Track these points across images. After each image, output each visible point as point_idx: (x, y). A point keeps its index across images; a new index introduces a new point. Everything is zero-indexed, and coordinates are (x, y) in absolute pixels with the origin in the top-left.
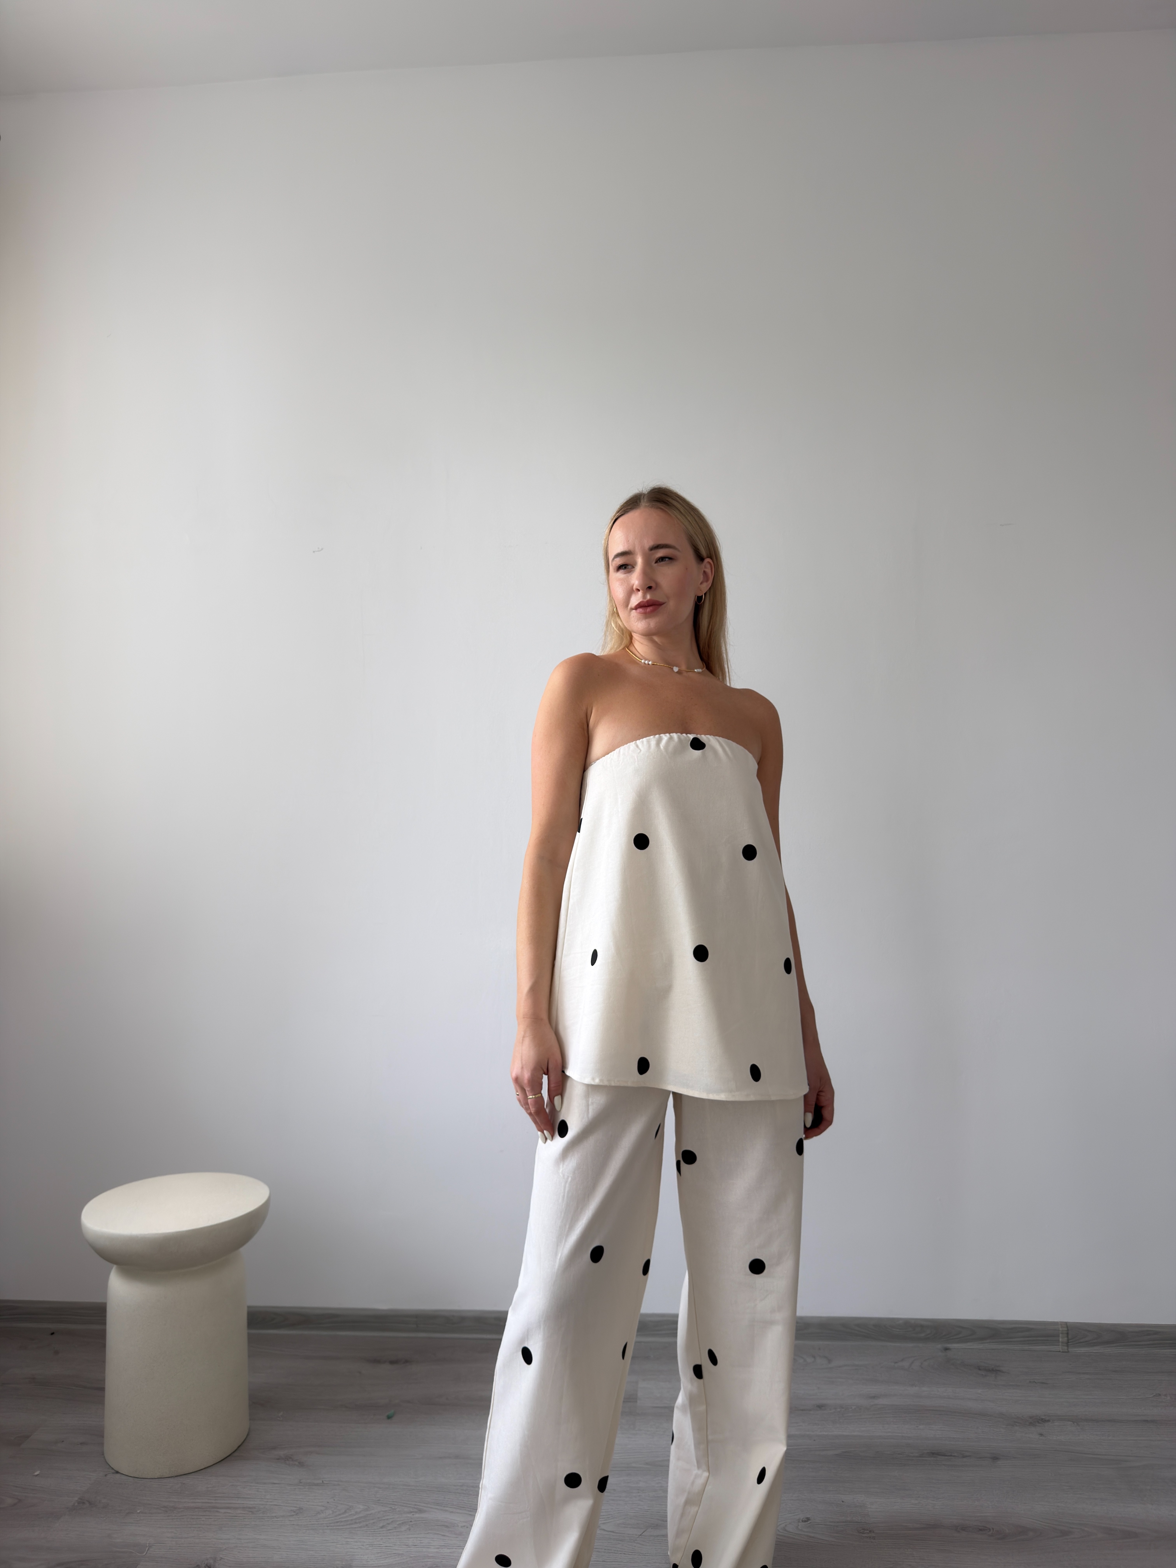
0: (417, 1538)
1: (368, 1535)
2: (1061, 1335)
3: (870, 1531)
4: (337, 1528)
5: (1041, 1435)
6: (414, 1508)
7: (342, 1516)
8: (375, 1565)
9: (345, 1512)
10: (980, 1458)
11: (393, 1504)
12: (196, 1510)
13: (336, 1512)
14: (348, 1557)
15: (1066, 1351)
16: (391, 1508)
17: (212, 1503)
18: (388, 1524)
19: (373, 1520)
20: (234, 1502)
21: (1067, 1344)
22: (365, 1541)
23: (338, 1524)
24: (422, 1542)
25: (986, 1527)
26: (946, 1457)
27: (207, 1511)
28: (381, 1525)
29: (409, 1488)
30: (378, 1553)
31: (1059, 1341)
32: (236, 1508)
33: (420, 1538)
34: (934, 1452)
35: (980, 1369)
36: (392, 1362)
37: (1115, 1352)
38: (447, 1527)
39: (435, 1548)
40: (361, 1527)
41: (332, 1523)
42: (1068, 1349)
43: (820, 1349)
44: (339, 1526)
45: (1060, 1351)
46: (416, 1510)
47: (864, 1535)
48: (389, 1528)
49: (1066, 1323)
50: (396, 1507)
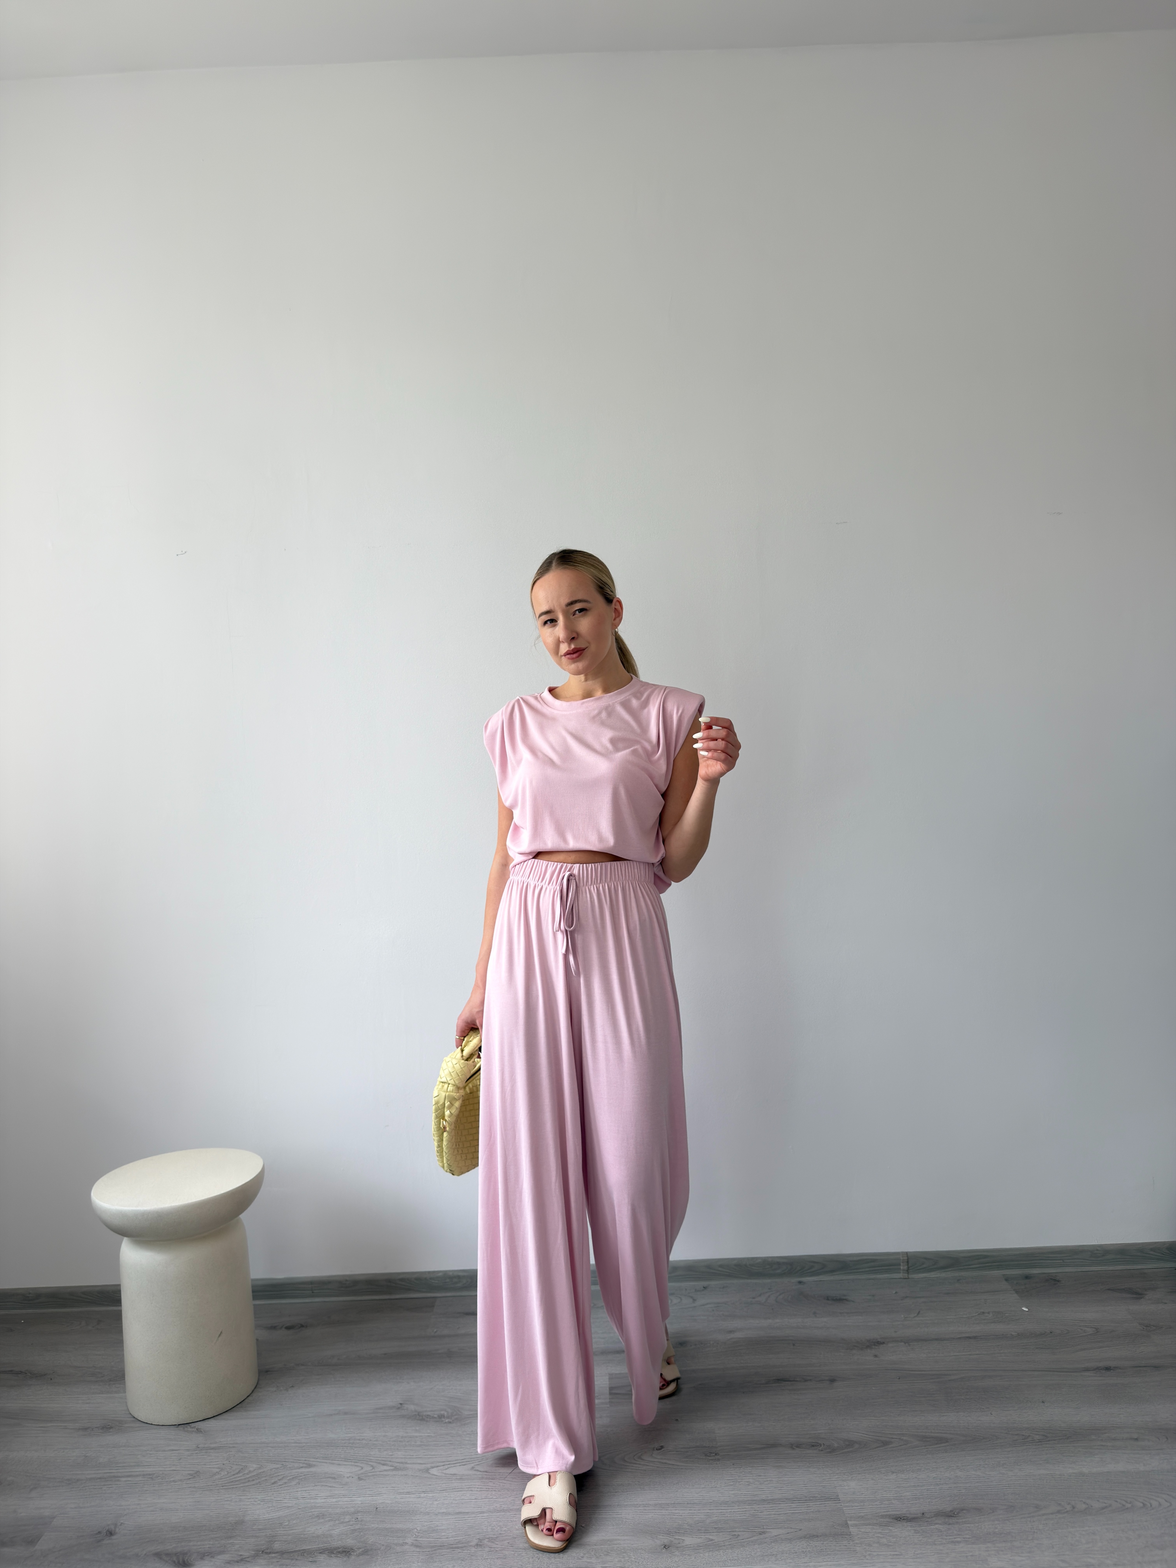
0: (306, 1491)
1: (260, 1492)
2: (902, 1264)
3: (716, 1454)
4: (232, 1487)
5: (876, 1356)
6: (304, 1463)
7: (236, 1476)
8: (267, 1518)
9: (239, 1472)
10: (820, 1381)
11: (284, 1461)
12: (98, 1480)
13: (231, 1472)
14: (241, 1513)
15: (907, 1277)
16: (283, 1465)
17: (114, 1473)
18: (280, 1480)
19: (265, 1477)
20: (134, 1470)
21: (908, 1271)
22: (257, 1497)
23: (232, 1484)
24: (310, 1494)
25: (818, 1443)
27: (108, 1480)
28: (273, 1481)
30: (269, 1507)
31: (900, 1269)
32: (137, 1476)
33: (308, 1490)
35: (828, 1299)
36: (288, 1328)
38: (334, 1478)
39: (321, 1499)
40: (254, 1485)
41: (227, 1483)
44: (234, 1485)
45: (901, 1278)
46: (305, 1465)
47: (710, 1458)
48: (279, 1484)
49: (907, 1253)
50: (287, 1464)
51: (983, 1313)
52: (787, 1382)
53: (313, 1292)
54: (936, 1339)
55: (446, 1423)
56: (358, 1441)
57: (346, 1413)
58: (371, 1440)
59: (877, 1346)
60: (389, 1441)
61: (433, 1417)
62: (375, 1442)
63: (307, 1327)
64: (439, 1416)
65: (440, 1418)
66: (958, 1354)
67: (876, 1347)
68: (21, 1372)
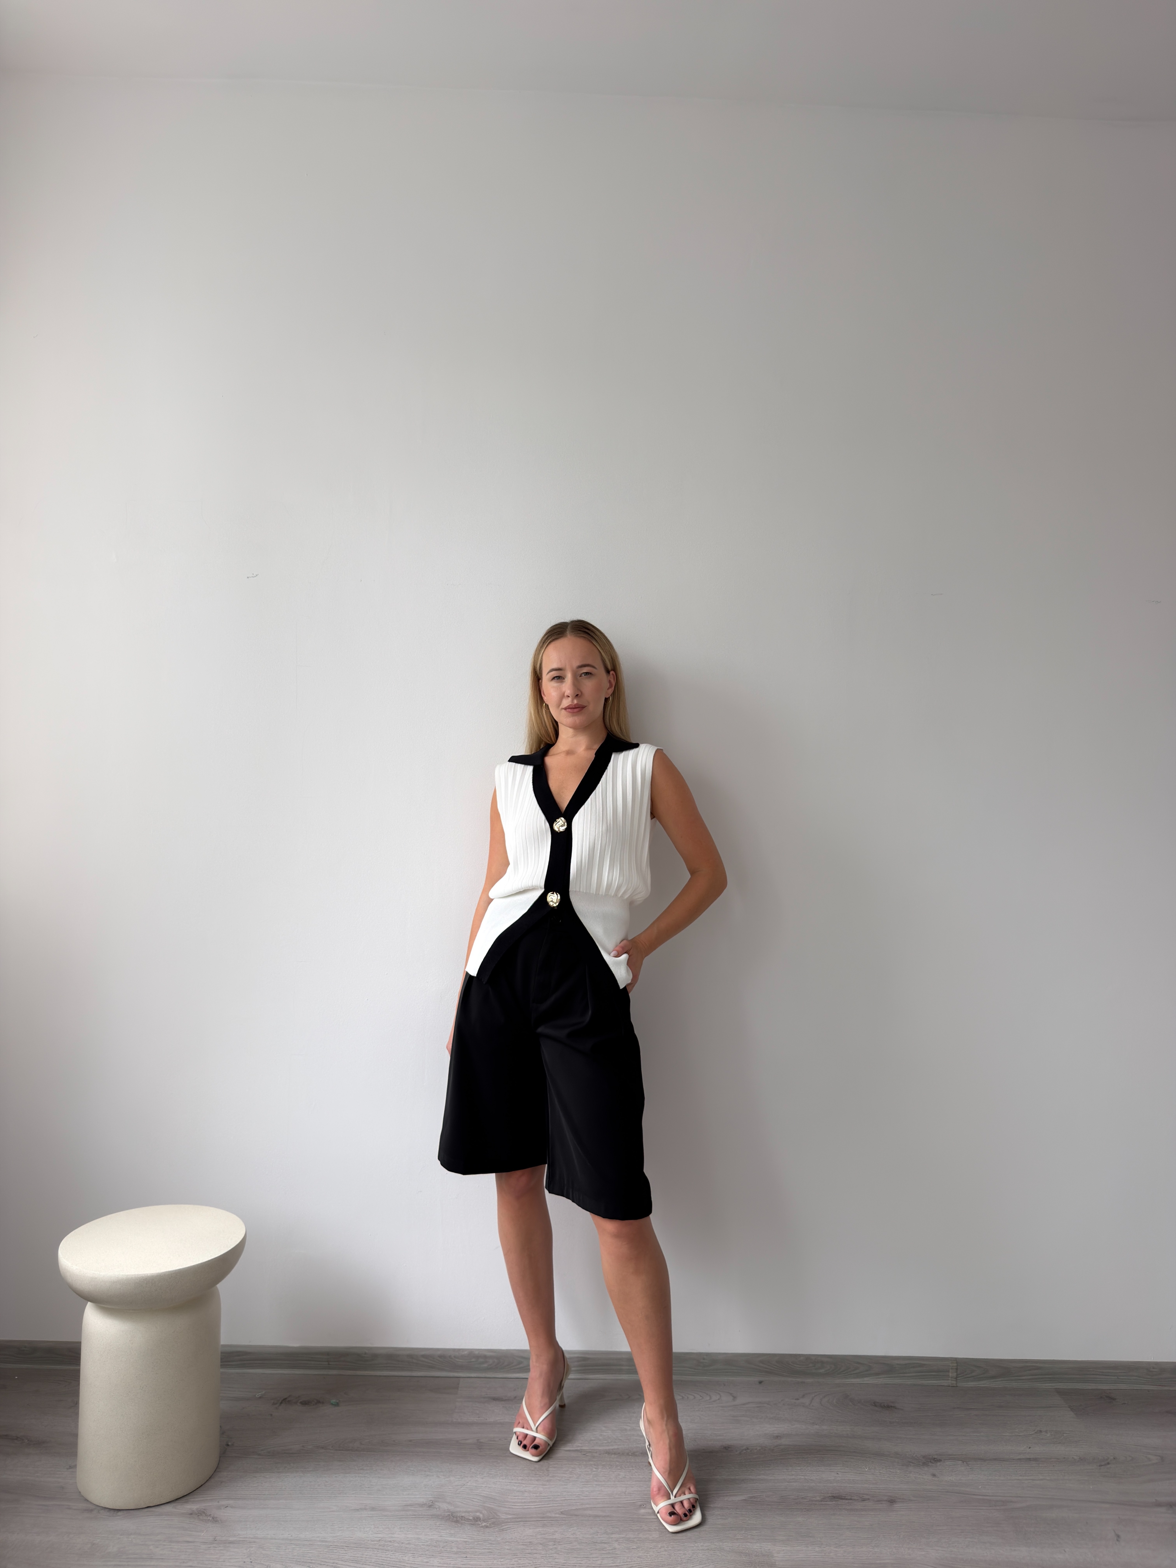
2: (950, 1370)
5: (934, 1475)
10: (878, 1501)
15: (955, 1385)
26: (847, 1501)
29: (327, 1544)
31: (949, 1376)
34: (834, 1495)
35: (876, 1406)
36: (305, 1403)
37: (1000, 1386)
42: (956, 1384)
43: (725, 1385)
49: (956, 1358)
51: (1041, 1431)
52: (844, 1501)
53: (329, 1364)
54: (995, 1459)
55: (482, 1527)
56: (390, 1544)
57: (373, 1509)
58: (403, 1543)
59: (933, 1463)
60: (423, 1545)
61: (468, 1520)
62: (408, 1546)
63: (323, 1403)
64: (474, 1518)
65: (476, 1521)
66: (1020, 1478)
67: (933, 1465)
68: (17, 1437)
